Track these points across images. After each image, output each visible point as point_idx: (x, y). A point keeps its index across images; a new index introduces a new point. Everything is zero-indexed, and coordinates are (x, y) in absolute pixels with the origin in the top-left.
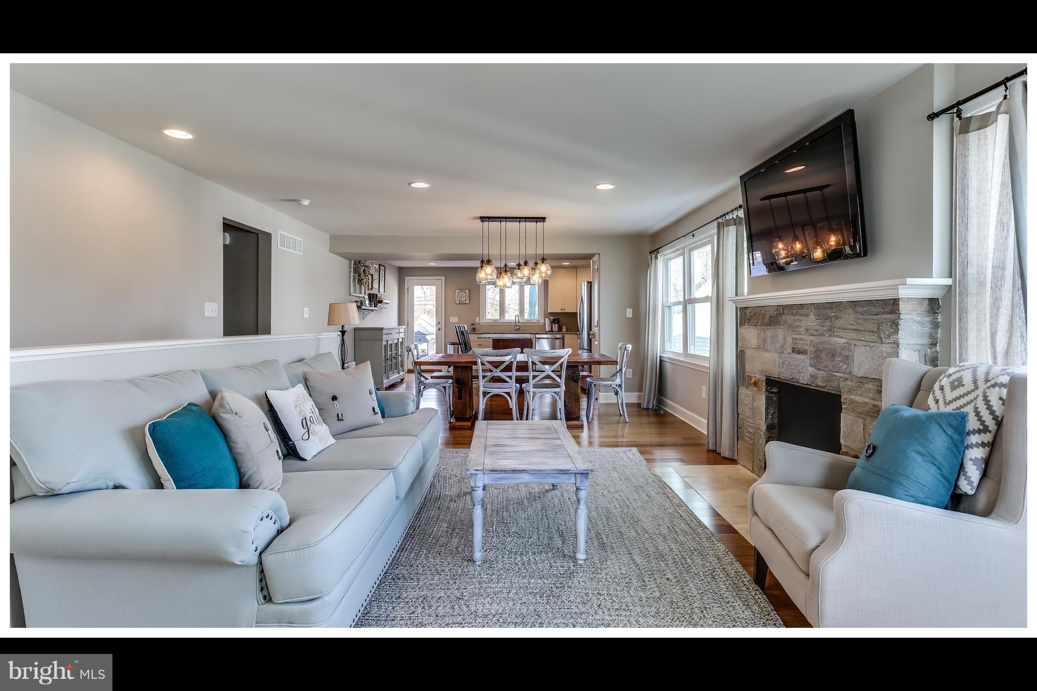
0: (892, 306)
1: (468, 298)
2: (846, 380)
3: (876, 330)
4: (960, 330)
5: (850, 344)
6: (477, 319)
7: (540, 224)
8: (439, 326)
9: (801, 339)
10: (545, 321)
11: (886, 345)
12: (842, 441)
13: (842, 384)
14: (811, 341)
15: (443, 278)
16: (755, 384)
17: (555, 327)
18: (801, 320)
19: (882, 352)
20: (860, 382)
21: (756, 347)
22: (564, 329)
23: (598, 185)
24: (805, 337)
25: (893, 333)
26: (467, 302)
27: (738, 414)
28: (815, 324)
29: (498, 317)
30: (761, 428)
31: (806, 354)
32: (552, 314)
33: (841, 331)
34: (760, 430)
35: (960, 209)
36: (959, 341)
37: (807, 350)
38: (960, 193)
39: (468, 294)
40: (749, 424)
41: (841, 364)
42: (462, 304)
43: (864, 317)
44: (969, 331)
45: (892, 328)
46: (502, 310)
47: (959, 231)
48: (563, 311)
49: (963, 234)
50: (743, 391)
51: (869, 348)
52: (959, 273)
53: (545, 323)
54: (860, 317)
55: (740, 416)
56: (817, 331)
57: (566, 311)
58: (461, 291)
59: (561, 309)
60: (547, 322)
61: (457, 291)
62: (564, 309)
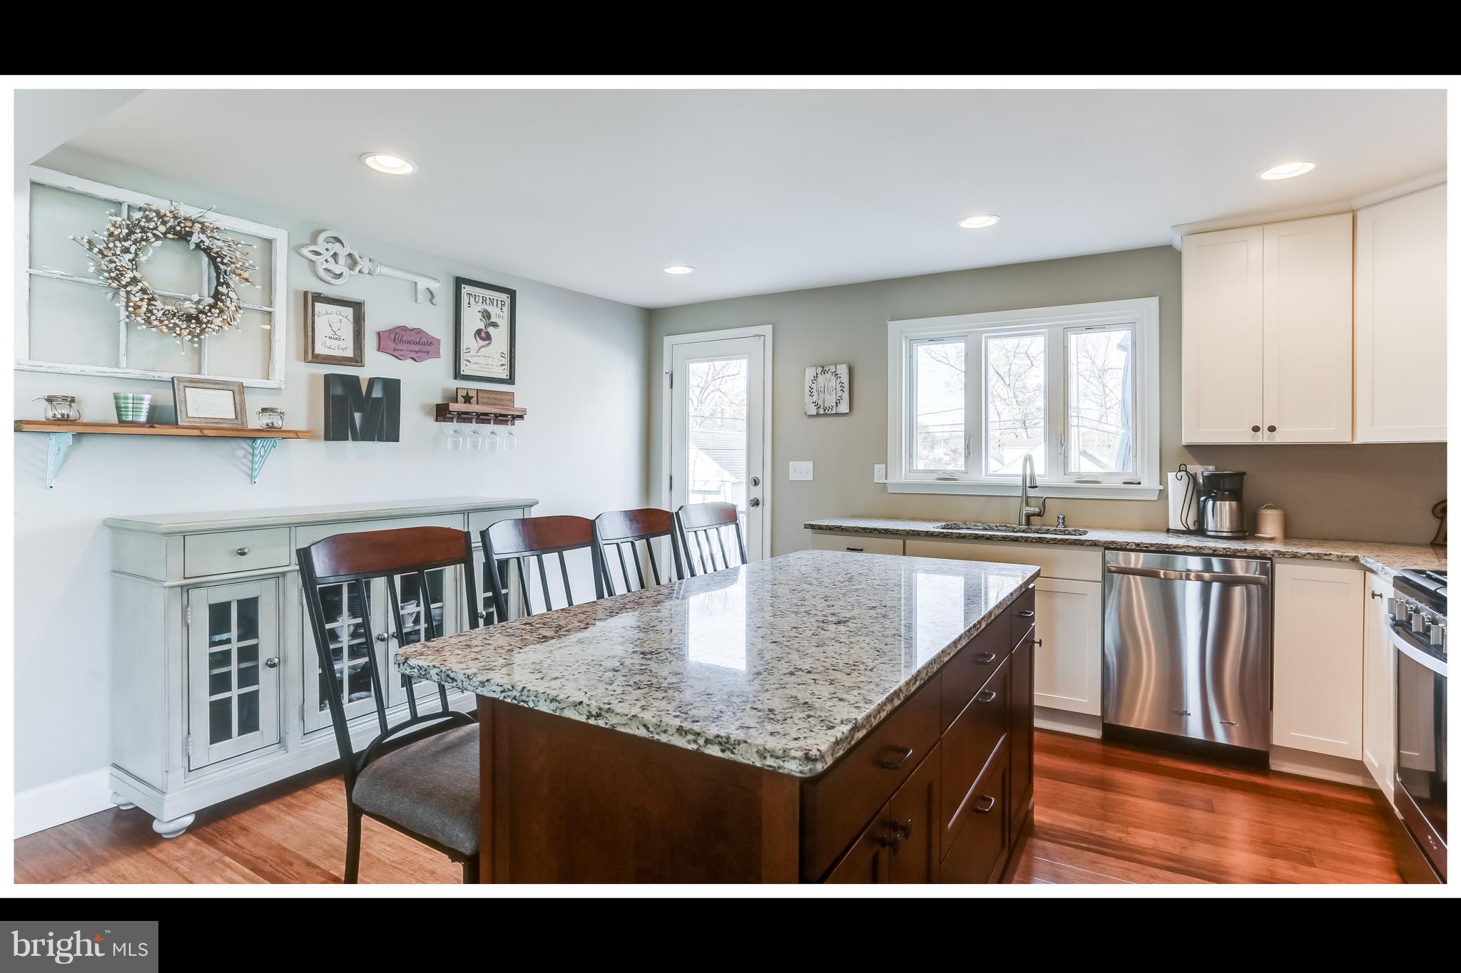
1: (846, 396)
6: (879, 469)
8: (756, 493)
10: (1163, 480)
15: (767, 330)
17: (1221, 515)
22: (1271, 524)
26: (844, 408)
29: (959, 465)
32: (1199, 451)
39: (845, 379)
42: (825, 415)
48: (1263, 438)
53: (1163, 494)
57: (1284, 436)
58: (824, 372)
59: (1256, 429)
60: (1177, 488)
61: (810, 372)
62: (1272, 429)
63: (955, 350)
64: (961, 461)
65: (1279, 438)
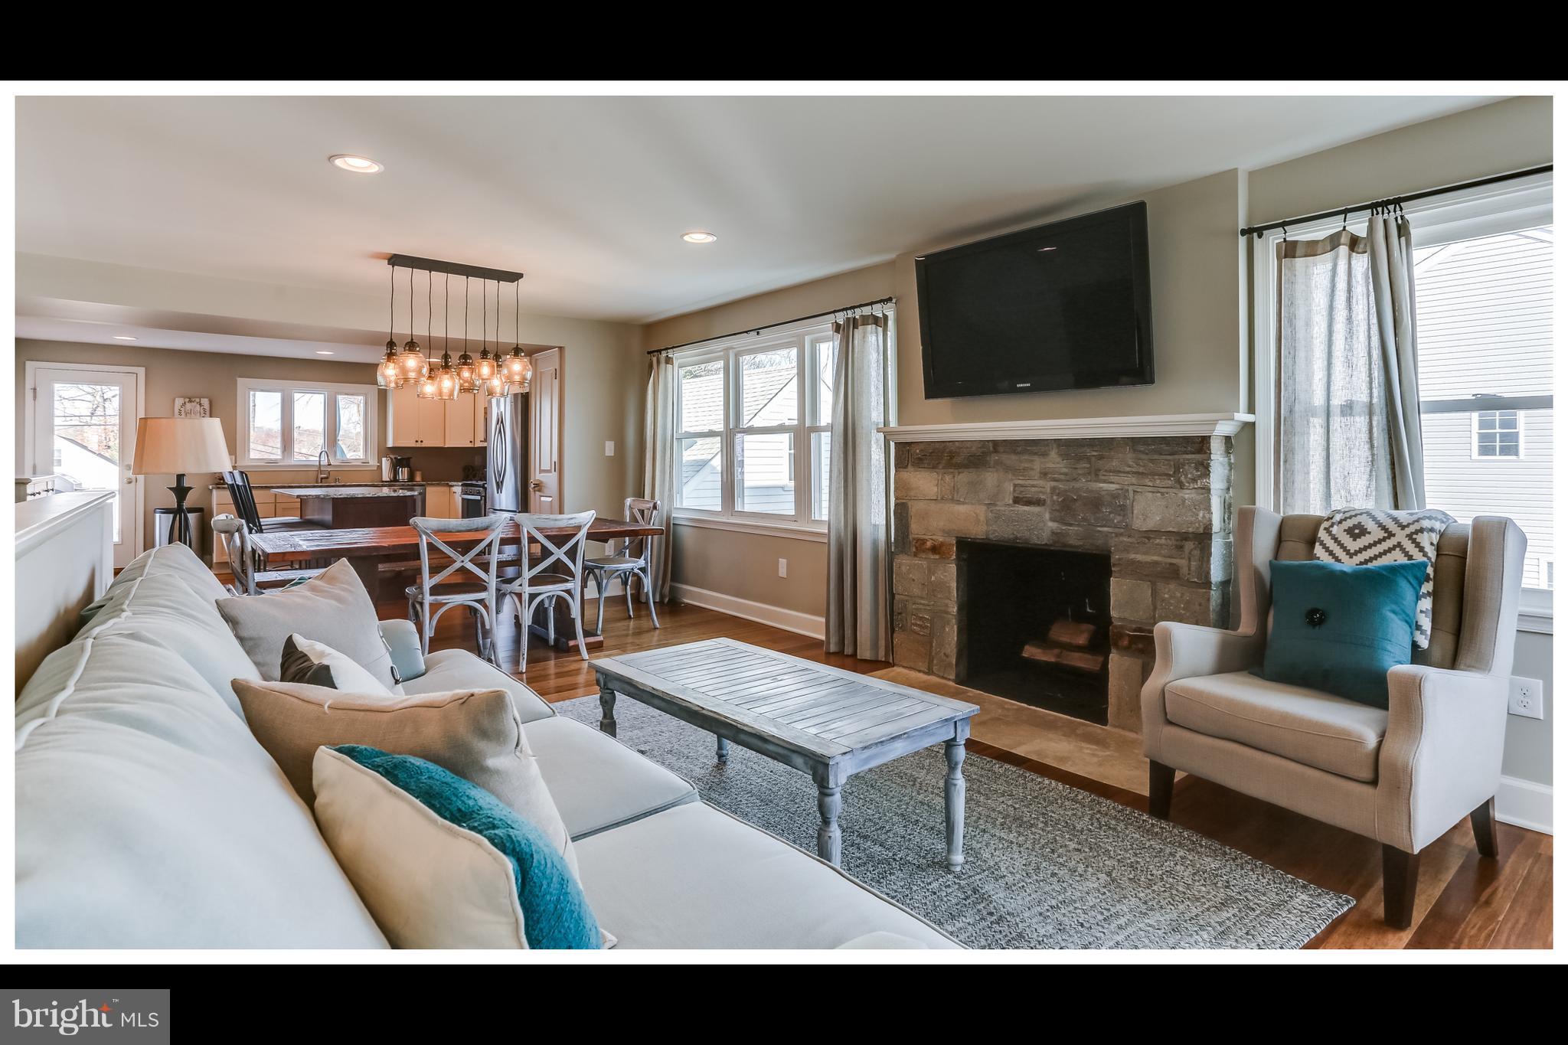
0: (1201, 444)
2: (1117, 535)
3: (1172, 473)
4: (1286, 473)
5: (1128, 490)
7: (504, 285)
9: (1033, 486)
10: (380, 461)
11: (1188, 491)
12: (1113, 613)
13: (1112, 542)
14: (1053, 489)
15: (141, 371)
16: (935, 549)
17: (403, 474)
18: (1032, 461)
19: (1184, 500)
20: (1145, 537)
21: (935, 498)
22: (418, 476)
23: (687, 234)
24: (1041, 483)
25: (1200, 477)
27: (893, 596)
28: (1061, 466)
29: (277, 455)
30: (950, 610)
31: (1044, 505)
32: (396, 450)
33: (1111, 474)
34: (947, 613)
35: (1285, 338)
36: (1284, 484)
37: (1045, 500)
38: (1286, 322)
39: (207, 407)
40: (921, 607)
41: (1111, 515)
43: (1150, 457)
44: (1296, 473)
45: (1198, 471)
46: (287, 440)
47: (1285, 363)
48: (419, 445)
49: (1290, 367)
50: (903, 562)
51: (1159, 494)
52: (1285, 409)
53: (380, 467)
54: (1143, 456)
55: (897, 597)
56: (1066, 474)
57: (425, 444)
58: (190, 401)
59: (417, 441)
60: (386, 464)
61: (179, 402)
62: (422, 442)
63: (277, 397)
64: (279, 452)
65: (423, 445)
